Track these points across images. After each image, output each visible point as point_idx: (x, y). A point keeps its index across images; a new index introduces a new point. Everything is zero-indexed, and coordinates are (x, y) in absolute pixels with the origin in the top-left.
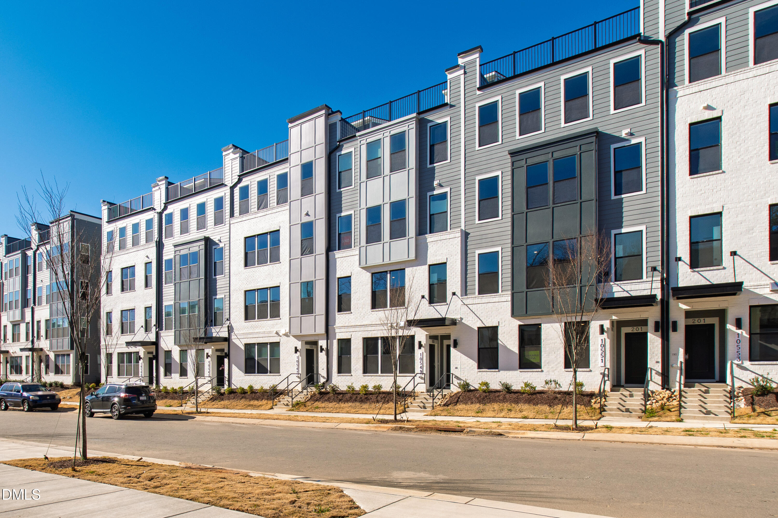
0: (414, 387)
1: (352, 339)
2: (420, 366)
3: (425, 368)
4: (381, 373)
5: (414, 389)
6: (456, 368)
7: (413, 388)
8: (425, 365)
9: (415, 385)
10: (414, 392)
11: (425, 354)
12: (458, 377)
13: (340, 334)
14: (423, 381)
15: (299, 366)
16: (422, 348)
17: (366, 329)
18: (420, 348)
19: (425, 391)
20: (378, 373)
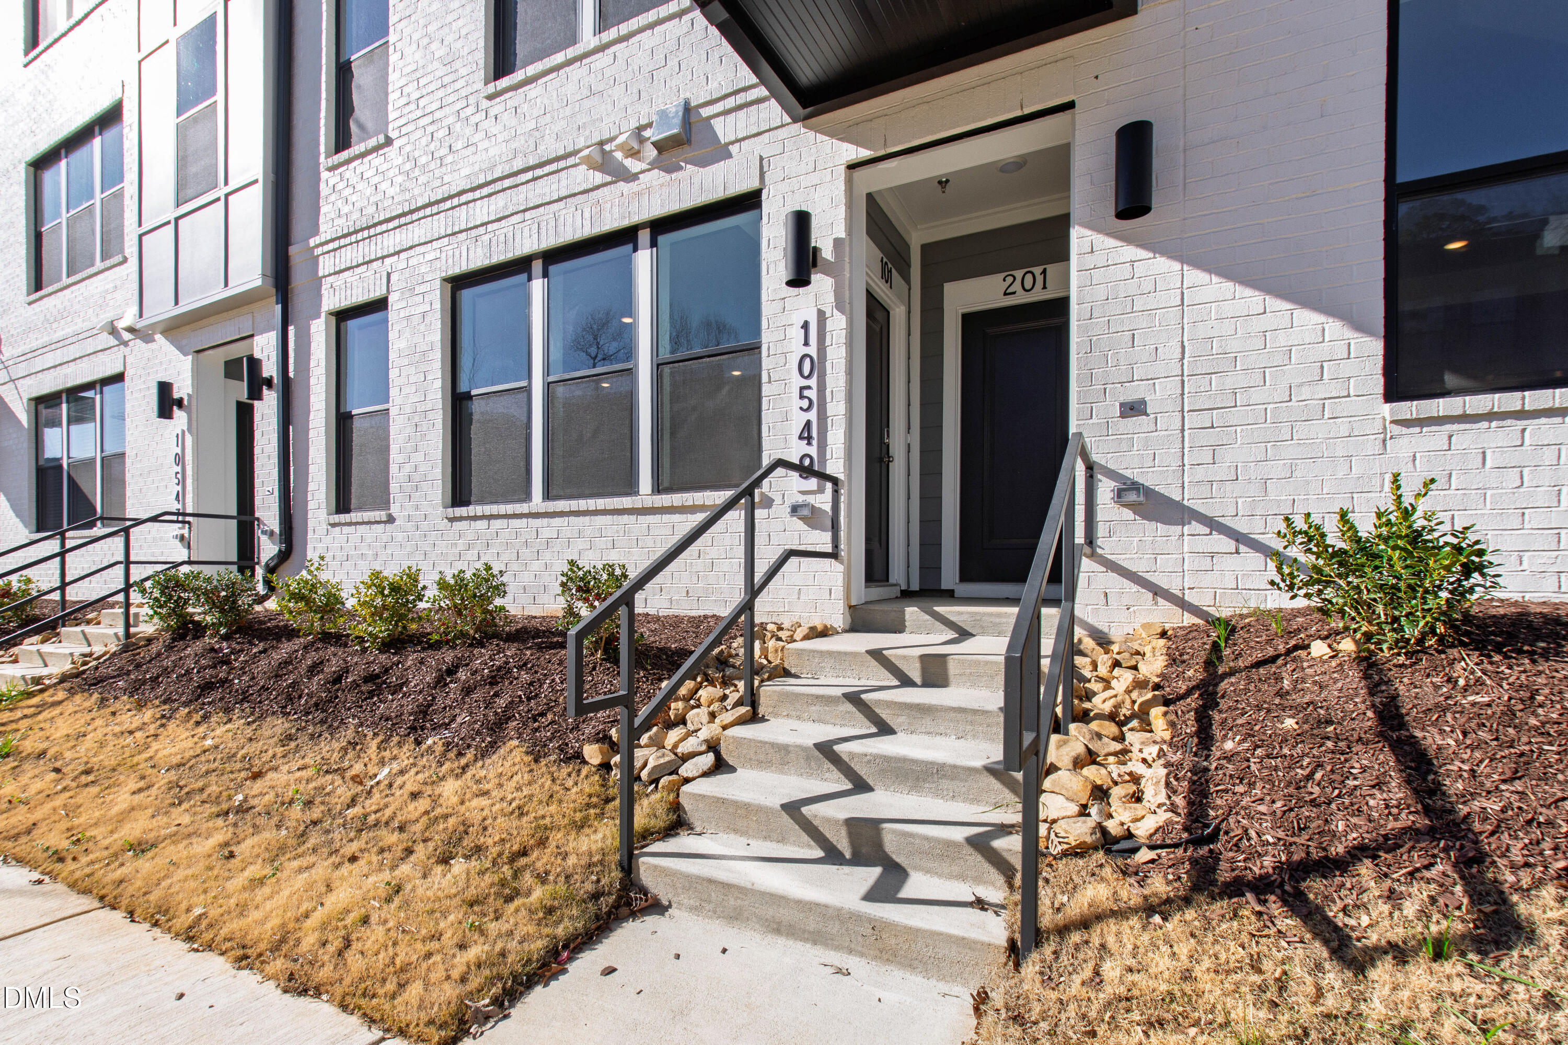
0: (753, 591)
1: (390, 300)
2: (798, 421)
3: (836, 437)
4: (548, 495)
5: (748, 607)
6: (1133, 409)
7: (737, 596)
8: (837, 408)
9: (758, 577)
10: (753, 633)
11: (837, 324)
12: (1148, 492)
13: (338, 281)
14: (821, 540)
15: (182, 482)
16: (816, 278)
17: (462, 217)
18: (799, 280)
19: (837, 617)
20: (527, 496)
